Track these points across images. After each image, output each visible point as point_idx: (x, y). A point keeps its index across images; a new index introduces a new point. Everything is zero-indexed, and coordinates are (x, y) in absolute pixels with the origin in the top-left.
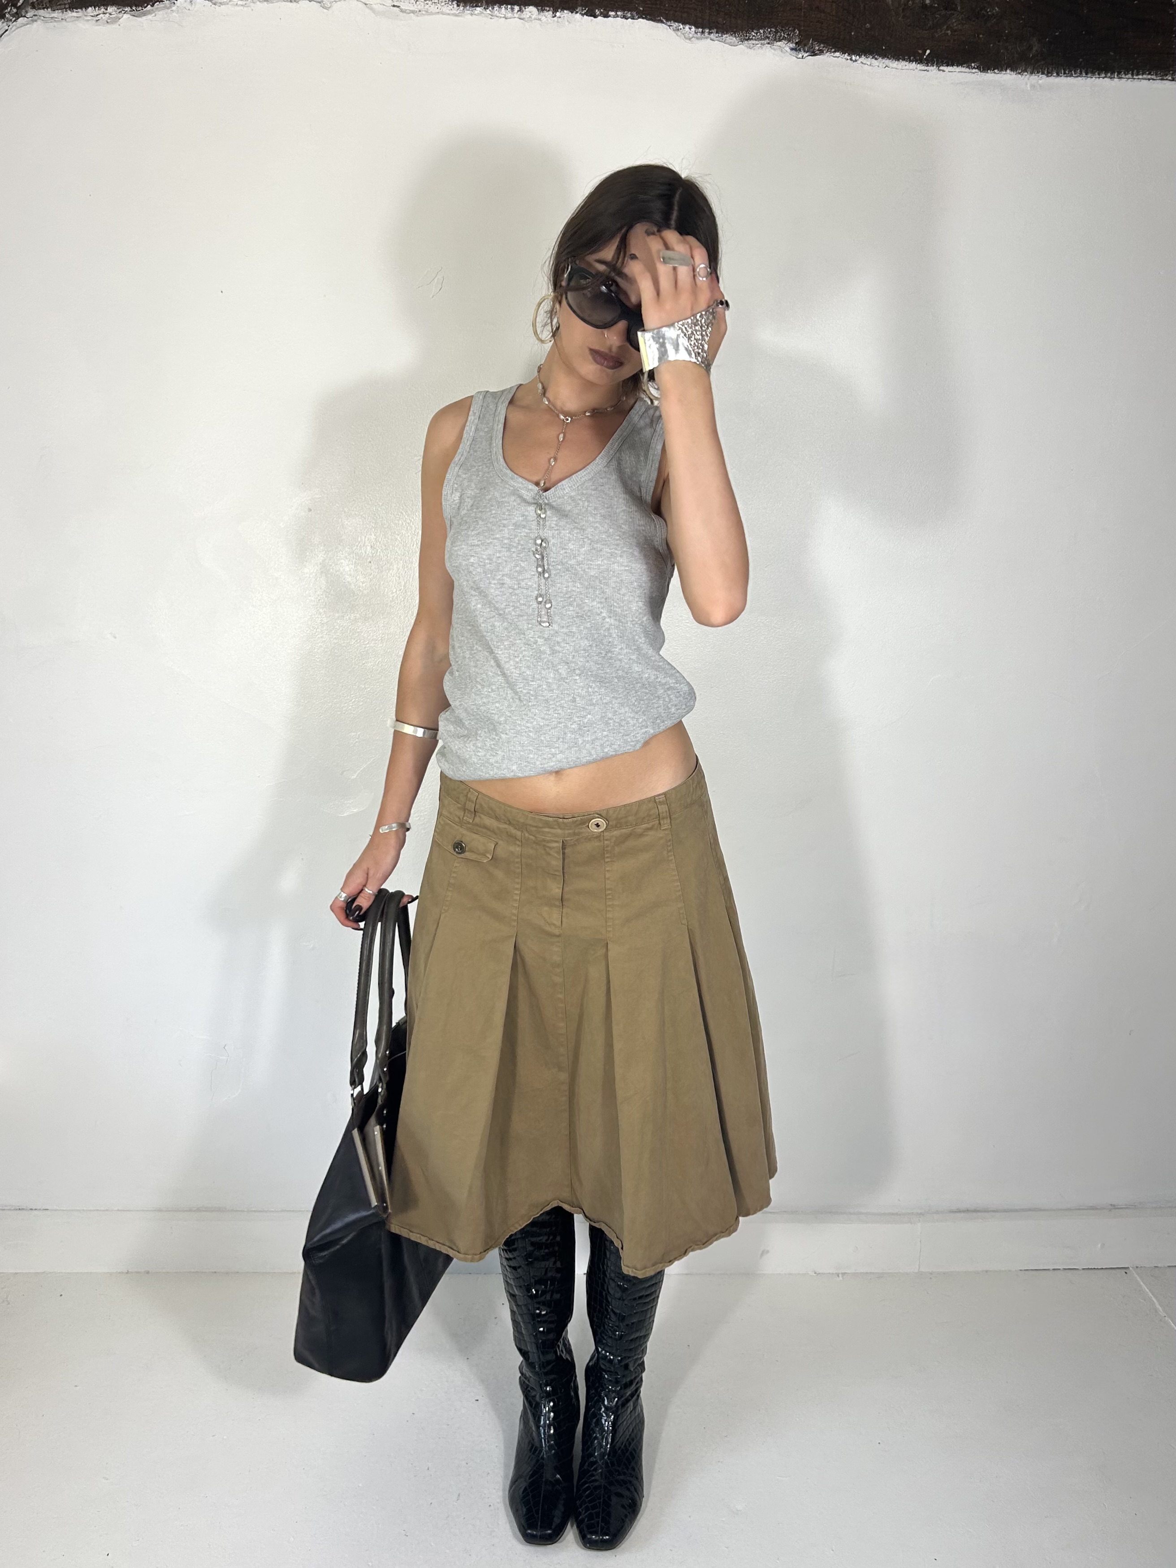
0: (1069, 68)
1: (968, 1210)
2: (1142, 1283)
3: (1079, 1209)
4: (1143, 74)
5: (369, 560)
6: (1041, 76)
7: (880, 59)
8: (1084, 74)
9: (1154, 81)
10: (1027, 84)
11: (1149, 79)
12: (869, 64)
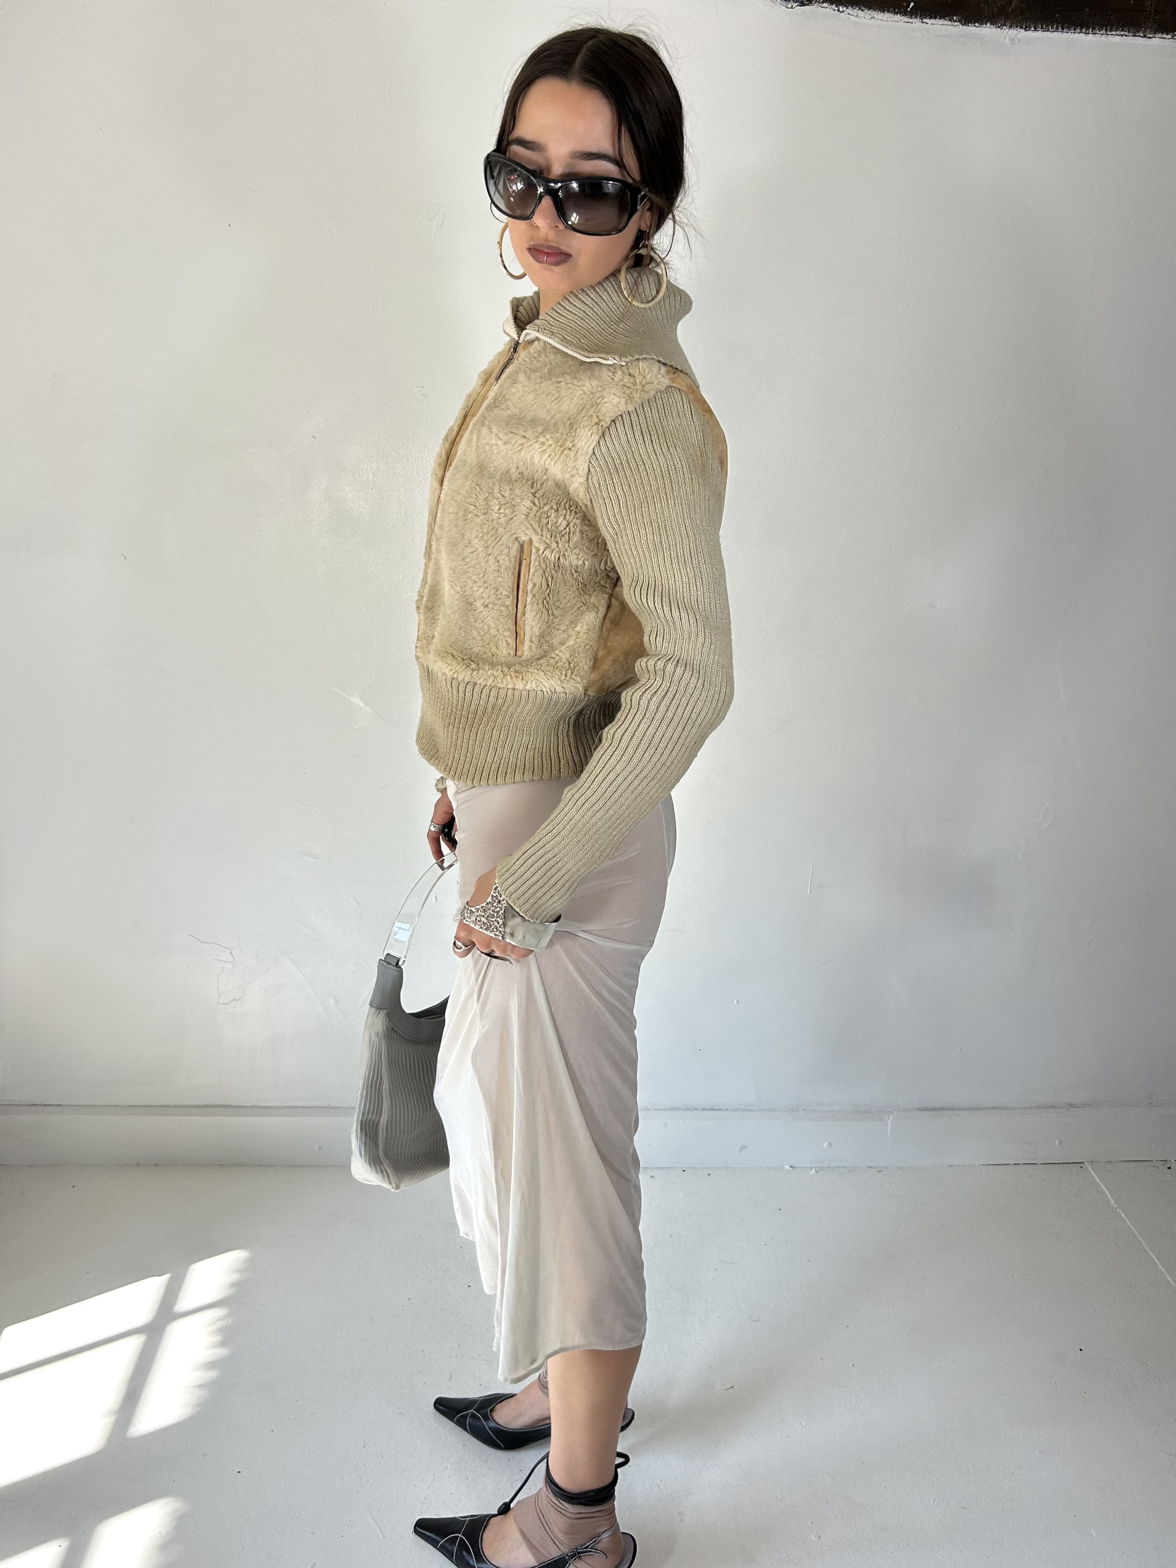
0: (1046, 23)
1: (934, 1109)
2: (1096, 1177)
3: (1039, 1108)
4: (1116, 31)
5: (370, 488)
6: (1019, 30)
7: (866, 10)
8: (1060, 29)
9: (1126, 37)
10: (1005, 38)
11: (1122, 36)
12: (856, 15)
